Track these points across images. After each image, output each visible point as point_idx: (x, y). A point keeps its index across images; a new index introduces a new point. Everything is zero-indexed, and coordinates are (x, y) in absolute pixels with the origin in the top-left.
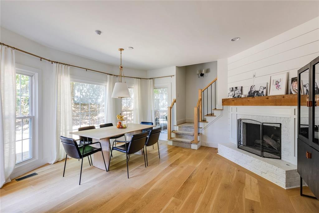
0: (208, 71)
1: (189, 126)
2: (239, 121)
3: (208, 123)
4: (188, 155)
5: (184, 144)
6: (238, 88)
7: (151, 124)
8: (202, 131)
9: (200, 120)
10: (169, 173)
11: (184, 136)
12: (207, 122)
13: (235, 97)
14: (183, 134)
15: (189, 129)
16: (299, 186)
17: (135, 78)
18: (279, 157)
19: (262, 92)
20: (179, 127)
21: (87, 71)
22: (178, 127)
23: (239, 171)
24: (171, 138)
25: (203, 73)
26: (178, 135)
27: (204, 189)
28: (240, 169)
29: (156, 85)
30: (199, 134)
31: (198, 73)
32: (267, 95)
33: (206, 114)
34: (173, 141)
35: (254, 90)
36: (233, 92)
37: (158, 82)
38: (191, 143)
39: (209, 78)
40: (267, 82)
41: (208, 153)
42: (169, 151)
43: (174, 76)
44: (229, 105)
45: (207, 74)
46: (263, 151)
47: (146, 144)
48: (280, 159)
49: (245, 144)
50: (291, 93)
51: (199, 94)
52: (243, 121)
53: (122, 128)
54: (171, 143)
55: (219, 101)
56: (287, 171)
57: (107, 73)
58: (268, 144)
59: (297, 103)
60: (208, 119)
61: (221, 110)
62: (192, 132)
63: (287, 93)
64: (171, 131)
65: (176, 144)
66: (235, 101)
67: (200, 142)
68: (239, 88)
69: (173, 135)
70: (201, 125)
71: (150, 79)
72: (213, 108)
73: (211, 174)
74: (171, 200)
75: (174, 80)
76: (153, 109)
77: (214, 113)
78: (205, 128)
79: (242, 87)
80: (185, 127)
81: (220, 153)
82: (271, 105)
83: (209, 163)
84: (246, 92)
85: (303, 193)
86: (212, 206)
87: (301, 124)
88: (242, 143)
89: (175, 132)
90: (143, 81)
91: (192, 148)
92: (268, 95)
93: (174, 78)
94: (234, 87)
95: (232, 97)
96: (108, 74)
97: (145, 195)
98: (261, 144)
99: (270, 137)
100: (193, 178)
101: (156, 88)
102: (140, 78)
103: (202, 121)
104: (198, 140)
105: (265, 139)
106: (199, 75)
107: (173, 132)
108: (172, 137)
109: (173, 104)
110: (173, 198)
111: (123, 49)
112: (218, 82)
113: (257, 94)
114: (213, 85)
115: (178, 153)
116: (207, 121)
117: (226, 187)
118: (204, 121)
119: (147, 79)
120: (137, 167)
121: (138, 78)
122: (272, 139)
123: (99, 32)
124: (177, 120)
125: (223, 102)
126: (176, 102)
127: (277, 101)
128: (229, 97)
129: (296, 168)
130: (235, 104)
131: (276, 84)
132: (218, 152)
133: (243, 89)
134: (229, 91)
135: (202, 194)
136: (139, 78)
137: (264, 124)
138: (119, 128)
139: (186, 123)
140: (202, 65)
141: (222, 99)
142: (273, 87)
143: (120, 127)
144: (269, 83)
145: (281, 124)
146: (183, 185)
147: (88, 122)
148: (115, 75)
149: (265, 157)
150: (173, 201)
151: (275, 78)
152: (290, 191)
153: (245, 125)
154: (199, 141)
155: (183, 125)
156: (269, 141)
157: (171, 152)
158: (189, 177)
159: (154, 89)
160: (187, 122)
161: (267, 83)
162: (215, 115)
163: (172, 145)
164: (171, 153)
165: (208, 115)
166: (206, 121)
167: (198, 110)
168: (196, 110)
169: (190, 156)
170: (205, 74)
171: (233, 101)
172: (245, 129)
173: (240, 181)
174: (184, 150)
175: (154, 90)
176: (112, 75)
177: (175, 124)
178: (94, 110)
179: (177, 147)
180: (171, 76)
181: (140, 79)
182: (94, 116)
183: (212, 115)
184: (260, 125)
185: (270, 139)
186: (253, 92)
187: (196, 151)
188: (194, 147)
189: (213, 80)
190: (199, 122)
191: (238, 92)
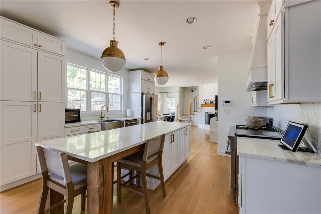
0: (195, 90)
2: (206, 113)
3: (194, 115)
8: (192, 119)
13: (206, 103)
14: (183, 120)
15: (186, 118)
22: (180, 117)
25: (193, 90)
26: (180, 121)
29: (168, 96)
30: (190, 120)
33: (194, 111)
35: (212, 101)
37: (170, 95)
39: (195, 93)
41: (194, 128)
43: (178, 92)
44: (203, 107)
51: (191, 101)
52: (208, 113)
55: (200, 105)
60: (194, 113)
61: (200, 109)
66: (206, 105)
68: (207, 100)
69: (178, 121)
70: (192, 116)
71: (166, 93)
72: (197, 108)
75: (178, 94)
77: (197, 111)
80: (184, 117)
81: (199, 127)
84: (209, 102)
88: (207, 122)
90: (162, 94)
94: (205, 99)
101: (169, 98)
103: (192, 114)
106: (191, 91)
107: (178, 119)
109: (178, 106)
112: (199, 96)
113: (212, 103)
114: (197, 97)
119: (164, 93)
124: (180, 114)
126: (180, 105)
128: (204, 103)
130: (205, 107)
133: (209, 100)
134: (204, 101)
139: (184, 115)
153: (209, 115)
155: (182, 116)
167: (190, 109)
181: (160, 93)
189: (197, 95)
190: (190, 114)
191: (207, 101)
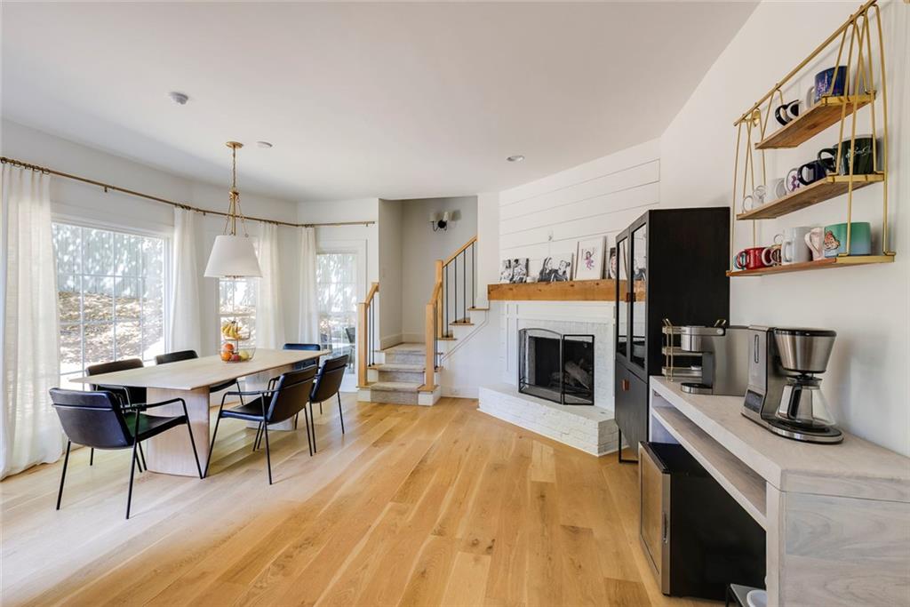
0: (455, 216)
1: (410, 351)
2: (523, 333)
3: (458, 342)
4: (413, 419)
5: (402, 395)
6: (520, 262)
7: (315, 348)
8: (443, 362)
9: (439, 336)
10: (372, 462)
11: (399, 375)
12: (455, 339)
13: (514, 282)
14: (398, 371)
15: (413, 358)
16: (617, 449)
17: (261, 220)
18: (591, 402)
19: (564, 272)
20: (387, 354)
21: (106, 191)
22: (383, 354)
23: (521, 437)
24: (367, 384)
25: (444, 220)
26: (383, 374)
27: (453, 478)
28: (523, 434)
29: (322, 244)
30: (436, 367)
31: (432, 218)
32: (571, 279)
33: (452, 320)
34: (374, 390)
35: (549, 267)
36: (510, 271)
37: (328, 237)
38: (418, 392)
39: (457, 235)
40: (571, 252)
41: (457, 411)
42: (363, 416)
43: (374, 223)
44: (502, 299)
45: (454, 222)
46: (564, 393)
47: (311, 398)
48: (593, 404)
49: (533, 382)
50: (610, 277)
51: (437, 271)
52: (530, 333)
53: (238, 359)
54: (366, 396)
55: (482, 291)
56: (600, 423)
57: (175, 202)
58: (575, 380)
59: (615, 297)
60: (457, 331)
61: (486, 310)
62: (420, 363)
63: (604, 277)
64: (366, 366)
65: (380, 398)
66: (514, 290)
67: (438, 388)
68: (522, 262)
69: (372, 376)
70: (442, 346)
71: (306, 226)
72: (469, 305)
73: (467, 450)
74: (387, 508)
75: (373, 233)
76: (313, 310)
77: (469, 319)
78: (449, 354)
79: (528, 260)
80: (403, 353)
81: (482, 408)
82: (578, 300)
83: (461, 430)
84: (535, 272)
85: (622, 458)
86: (471, 504)
87: (620, 334)
88: (527, 382)
89: (375, 367)
90: (286, 230)
91: (420, 403)
92: (574, 279)
93: (375, 229)
94: (513, 259)
95: (508, 282)
96: (176, 204)
97: (324, 509)
98: (561, 380)
99: (578, 364)
100: (429, 462)
101: (324, 253)
102: (277, 223)
103: (443, 336)
104: (435, 384)
105: (569, 369)
106: (436, 225)
107: (372, 366)
108: (369, 380)
109: (373, 297)
110: (390, 505)
111: (240, 145)
112: (480, 244)
113: (555, 277)
114: (469, 250)
115: (388, 418)
116: (454, 337)
117: (497, 468)
118: (448, 336)
119: (297, 225)
120: (287, 459)
121: (270, 222)
122: (581, 368)
123: (182, 98)
124: (381, 336)
125: (489, 293)
126: (380, 289)
127: (587, 292)
128: (503, 282)
129: (613, 417)
130: (514, 298)
131: (587, 258)
132: (478, 407)
133: (530, 263)
134: (502, 268)
135: (450, 488)
136: (274, 222)
137: (566, 338)
138: (229, 360)
139: (402, 343)
140: (442, 201)
141: (489, 286)
142: (582, 263)
143: (233, 356)
144: (575, 253)
145: (593, 336)
146: (409, 479)
147: (72, 355)
148: (198, 210)
149: (567, 404)
150: (391, 510)
151: (586, 246)
152: (604, 458)
153: (533, 342)
154: (437, 386)
155: (395, 348)
156: (576, 373)
157: (370, 416)
158: (421, 461)
159: (318, 253)
160: (404, 341)
161: (573, 256)
162: (472, 322)
163: (369, 400)
164: (370, 418)
165: (456, 322)
166: (452, 336)
167: (435, 310)
168: (429, 310)
169: (417, 422)
170: (450, 224)
171: (511, 289)
172: (533, 350)
173: (522, 456)
174: (401, 410)
175: (318, 257)
176: (189, 208)
177: (377, 347)
178: (90, 313)
179: (382, 404)
180: (367, 223)
181: (275, 225)
182: (93, 335)
183: (465, 322)
184: (559, 340)
185: (578, 368)
186: (548, 271)
187: (430, 409)
188: (426, 399)
189: (468, 240)
190: (436, 339)
191: (520, 269)
